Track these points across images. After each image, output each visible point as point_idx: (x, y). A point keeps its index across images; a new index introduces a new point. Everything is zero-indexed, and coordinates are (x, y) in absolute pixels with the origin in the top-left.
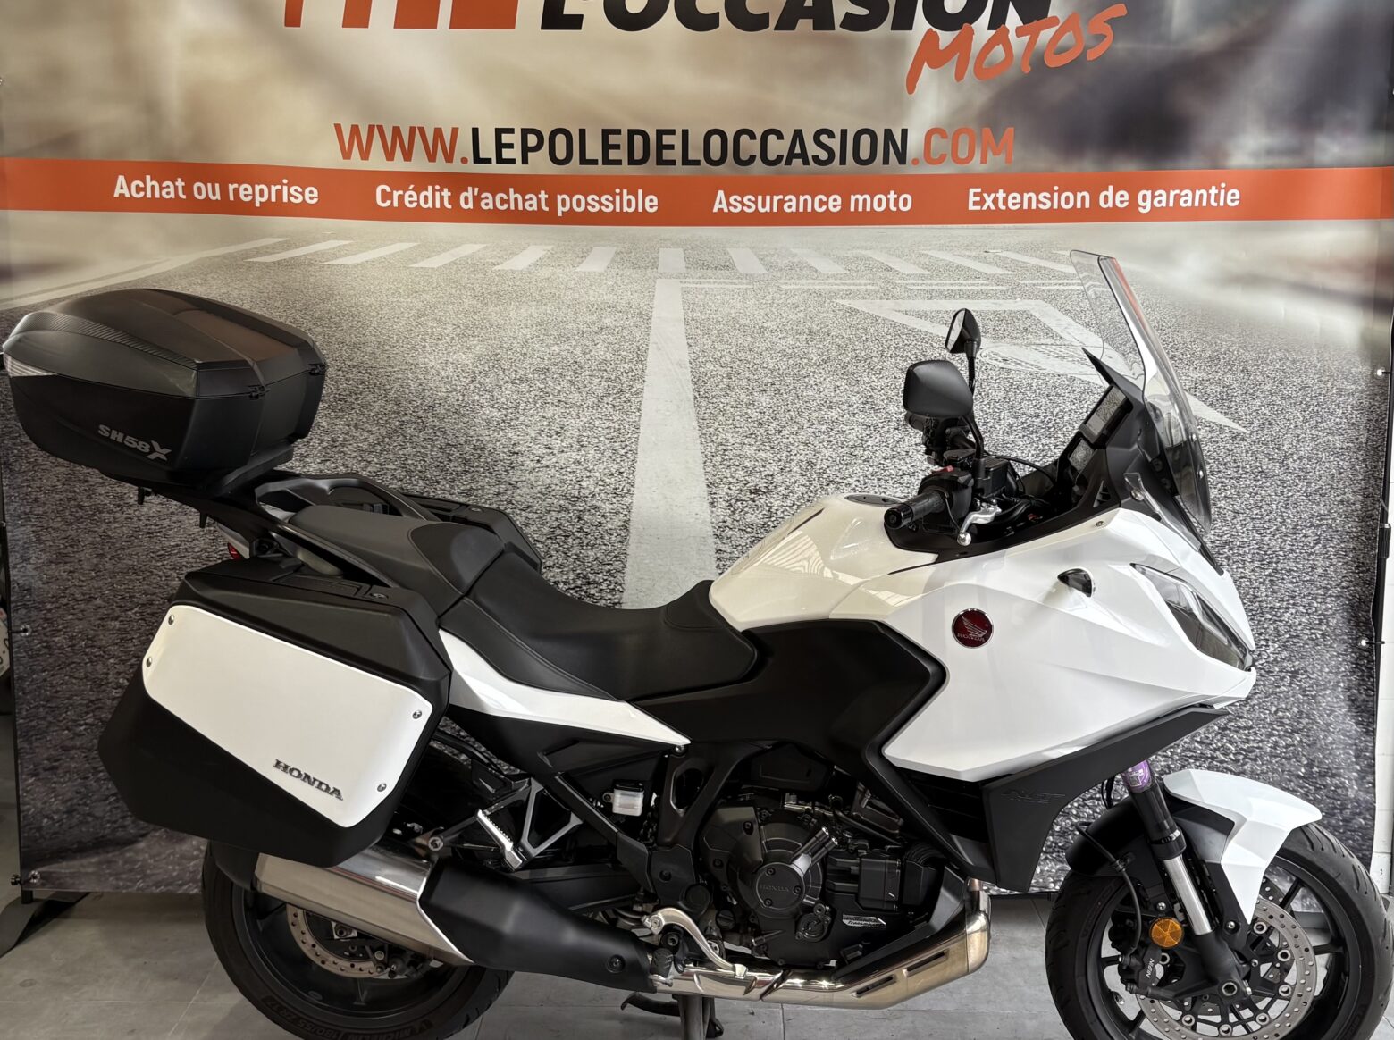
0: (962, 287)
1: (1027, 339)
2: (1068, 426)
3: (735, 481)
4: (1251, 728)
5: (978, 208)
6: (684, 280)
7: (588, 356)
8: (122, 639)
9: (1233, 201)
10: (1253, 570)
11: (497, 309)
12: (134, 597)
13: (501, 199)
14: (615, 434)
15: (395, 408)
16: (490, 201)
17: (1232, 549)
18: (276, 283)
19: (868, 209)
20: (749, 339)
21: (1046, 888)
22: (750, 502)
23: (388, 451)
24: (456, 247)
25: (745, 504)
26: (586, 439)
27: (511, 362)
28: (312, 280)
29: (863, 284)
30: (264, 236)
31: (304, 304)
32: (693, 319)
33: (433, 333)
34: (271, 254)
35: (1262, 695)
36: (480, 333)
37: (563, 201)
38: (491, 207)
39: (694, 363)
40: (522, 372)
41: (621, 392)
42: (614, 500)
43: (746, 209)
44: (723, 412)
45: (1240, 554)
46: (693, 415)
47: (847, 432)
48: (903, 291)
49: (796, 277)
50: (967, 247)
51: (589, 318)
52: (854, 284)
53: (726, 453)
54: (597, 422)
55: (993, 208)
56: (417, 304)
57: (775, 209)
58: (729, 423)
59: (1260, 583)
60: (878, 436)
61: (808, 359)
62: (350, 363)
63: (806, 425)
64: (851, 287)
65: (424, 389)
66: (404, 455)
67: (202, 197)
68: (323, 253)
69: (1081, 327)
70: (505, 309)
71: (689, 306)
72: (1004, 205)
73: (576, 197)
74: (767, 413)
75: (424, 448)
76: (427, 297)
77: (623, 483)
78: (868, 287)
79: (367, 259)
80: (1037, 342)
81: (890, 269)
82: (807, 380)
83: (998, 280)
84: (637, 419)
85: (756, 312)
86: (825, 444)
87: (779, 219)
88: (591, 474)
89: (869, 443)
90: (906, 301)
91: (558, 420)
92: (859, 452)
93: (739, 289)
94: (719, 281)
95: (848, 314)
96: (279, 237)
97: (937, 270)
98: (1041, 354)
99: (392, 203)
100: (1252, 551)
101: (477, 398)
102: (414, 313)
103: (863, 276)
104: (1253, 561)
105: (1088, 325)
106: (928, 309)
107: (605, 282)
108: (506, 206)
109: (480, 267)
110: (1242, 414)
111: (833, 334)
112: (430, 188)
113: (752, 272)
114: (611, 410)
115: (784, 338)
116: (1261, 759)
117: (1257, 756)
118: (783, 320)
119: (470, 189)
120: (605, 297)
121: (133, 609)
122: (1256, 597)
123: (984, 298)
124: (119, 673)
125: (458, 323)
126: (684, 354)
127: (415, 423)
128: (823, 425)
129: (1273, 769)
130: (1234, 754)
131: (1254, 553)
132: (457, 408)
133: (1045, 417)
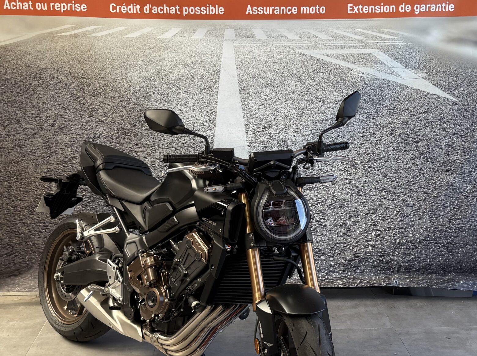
0: (346, 44)
1: (372, 64)
2: (388, 100)
3: (256, 123)
4: (461, 219)
5: (352, 12)
6: (235, 42)
7: (196, 73)
8: (9, 190)
9: (451, 9)
10: (461, 156)
11: (159, 54)
12: (14, 172)
13: (161, 9)
14: (208, 105)
15: (119, 95)
16: (156, 10)
17: (452, 148)
18: (69, 44)
19: (308, 13)
20: (261, 66)
21: (381, 284)
22: (262, 132)
23: (116, 112)
24: (143, 29)
25: (260, 133)
26: (196, 107)
27: (166, 76)
28: (84, 42)
29: (306, 43)
30: (65, 25)
31: (81, 52)
32: (238, 58)
33: (133, 64)
34: (68, 32)
35: (465, 206)
36: (152, 64)
37: (186, 9)
38: (156, 12)
39: (239, 76)
40: (169, 80)
41: (210, 88)
42: (208, 132)
43: (259, 13)
44: (251, 96)
45: (456, 150)
46: (239, 97)
47: (300, 103)
48: (322, 46)
49: (280, 40)
50: (347, 28)
51: (196, 58)
52: (303, 43)
53: (253, 112)
54: (200, 100)
55: (357, 12)
56: (127, 52)
57: (271, 13)
58: (253, 100)
59: (464, 161)
60: (313, 105)
61: (285, 74)
62: (100, 76)
63: (284, 100)
64: (302, 45)
65: (130, 87)
66: (122, 114)
67: (40, 9)
68: (89, 31)
69: (392, 60)
70: (163, 54)
71: (237, 52)
72: (362, 11)
73: (190, 9)
74: (268, 96)
75: (130, 111)
76: (131, 49)
77: (211, 125)
78: (309, 44)
79: (107, 34)
80: (375, 66)
81: (317, 37)
82: (284, 82)
83: (360, 41)
84: (216, 99)
85: (264, 55)
86: (292, 108)
87: (272, 17)
88: (198, 121)
89: (309, 108)
90: (324, 50)
91: (185, 99)
92: (305, 111)
93: (257, 45)
94: (248, 42)
95: (300, 55)
96: (71, 25)
97: (335, 37)
98: (377, 71)
99: (116, 11)
100: (461, 149)
101: (152, 90)
102: (126, 56)
103: (306, 40)
104: (461, 153)
105: (395, 59)
106: (332, 53)
107: (203, 43)
108: (162, 12)
109: (153, 37)
110: (455, 94)
111: (295, 63)
112: (132, 5)
113: (262, 39)
114: (206, 95)
115: (275, 65)
116: (465, 231)
117: (463, 230)
118: (275, 58)
119: (148, 5)
120: (203, 49)
121: (13, 177)
122: (463, 167)
123: (354, 49)
124: (7, 204)
125: (144, 59)
126: (235, 73)
127: (127, 101)
128: (291, 100)
129: (470, 235)
130: (454, 230)
131: (461, 150)
132: (144, 94)
133: (378, 96)
